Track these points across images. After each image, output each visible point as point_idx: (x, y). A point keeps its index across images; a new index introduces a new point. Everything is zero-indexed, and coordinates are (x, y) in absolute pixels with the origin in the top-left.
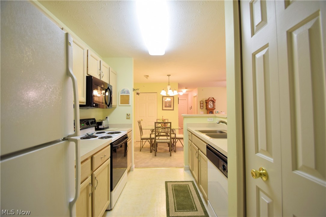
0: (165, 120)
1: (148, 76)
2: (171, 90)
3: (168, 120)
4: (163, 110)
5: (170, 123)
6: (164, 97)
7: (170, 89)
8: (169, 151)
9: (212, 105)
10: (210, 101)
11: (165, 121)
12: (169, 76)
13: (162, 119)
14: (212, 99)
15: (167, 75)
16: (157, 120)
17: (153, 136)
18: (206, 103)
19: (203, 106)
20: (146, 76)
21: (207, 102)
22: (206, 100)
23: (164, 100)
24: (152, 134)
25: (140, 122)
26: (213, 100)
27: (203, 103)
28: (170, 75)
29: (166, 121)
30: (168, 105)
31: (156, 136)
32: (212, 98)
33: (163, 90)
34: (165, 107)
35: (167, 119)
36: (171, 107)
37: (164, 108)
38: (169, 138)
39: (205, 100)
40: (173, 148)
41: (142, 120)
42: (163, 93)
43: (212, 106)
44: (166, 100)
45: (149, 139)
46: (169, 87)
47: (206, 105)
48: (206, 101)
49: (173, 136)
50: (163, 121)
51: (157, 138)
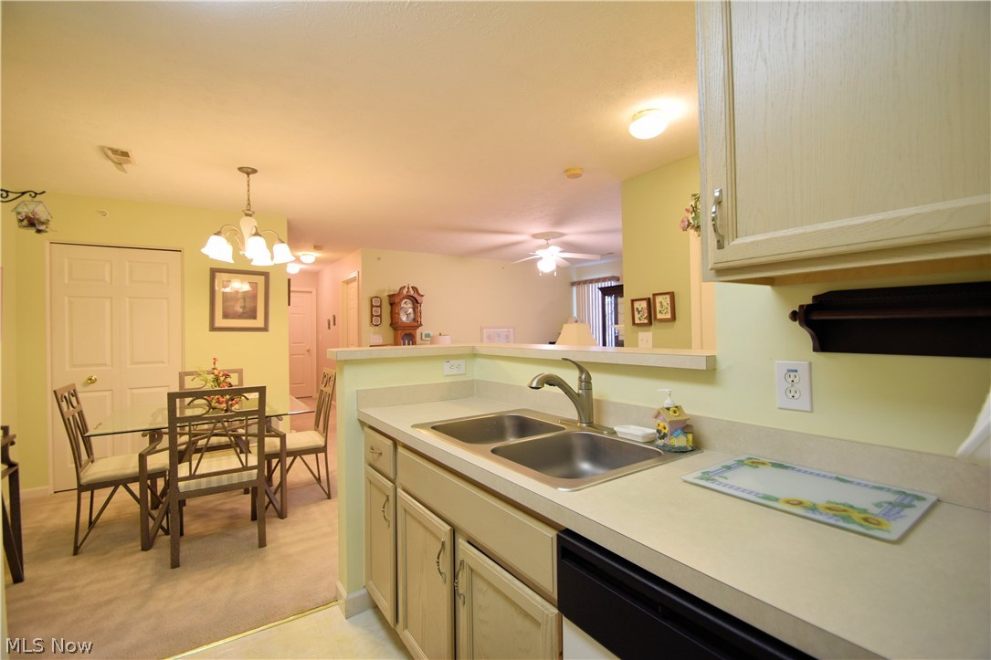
0: (227, 376)
1: (125, 154)
2: (260, 241)
3: (240, 372)
4: (213, 328)
5: (262, 391)
6: (217, 274)
7: (257, 234)
8: (254, 518)
9: (411, 310)
10: (404, 298)
11: (228, 380)
12: (249, 172)
13: (209, 373)
14: (412, 292)
15: (240, 169)
16: (182, 376)
17: (159, 461)
18: (391, 304)
19: (380, 316)
20: (115, 152)
21: (397, 300)
22: (392, 293)
23: (216, 288)
24: (152, 451)
25: (75, 394)
26: (416, 296)
27: (380, 306)
28: (254, 171)
29: (234, 380)
30: (241, 310)
31: (179, 456)
32: (411, 289)
33: (218, 234)
34: (226, 316)
35: (234, 371)
36: (255, 318)
37: (220, 322)
38: (253, 460)
39: (386, 294)
40: (271, 502)
41: (91, 381)
42: (218, 249)
43: (412, 316)
44: (228, 290)
45: (133, 479)
46: (247, 225)
47: (392, 312)
48: (390, 296)
49: (272, 444)
50: (217, 379)
51: (183, 470)
